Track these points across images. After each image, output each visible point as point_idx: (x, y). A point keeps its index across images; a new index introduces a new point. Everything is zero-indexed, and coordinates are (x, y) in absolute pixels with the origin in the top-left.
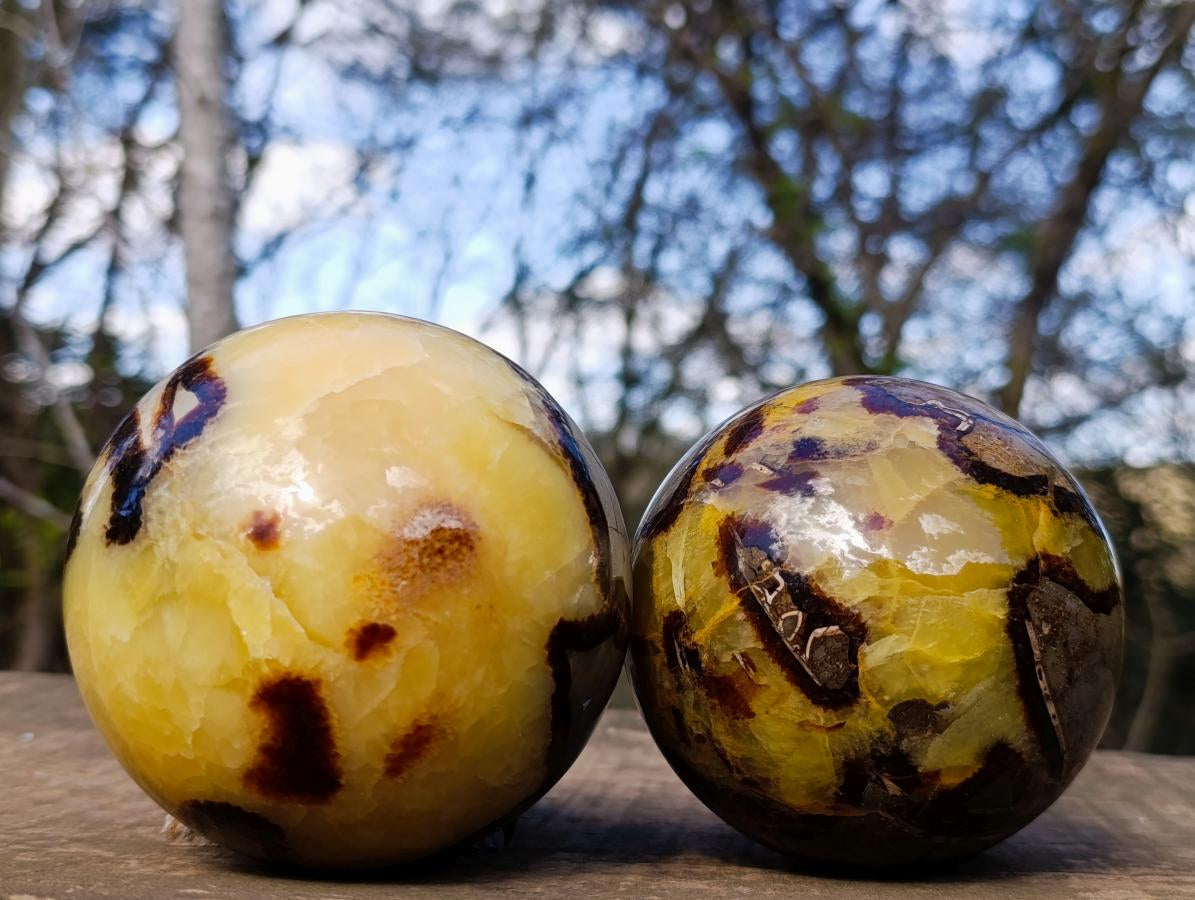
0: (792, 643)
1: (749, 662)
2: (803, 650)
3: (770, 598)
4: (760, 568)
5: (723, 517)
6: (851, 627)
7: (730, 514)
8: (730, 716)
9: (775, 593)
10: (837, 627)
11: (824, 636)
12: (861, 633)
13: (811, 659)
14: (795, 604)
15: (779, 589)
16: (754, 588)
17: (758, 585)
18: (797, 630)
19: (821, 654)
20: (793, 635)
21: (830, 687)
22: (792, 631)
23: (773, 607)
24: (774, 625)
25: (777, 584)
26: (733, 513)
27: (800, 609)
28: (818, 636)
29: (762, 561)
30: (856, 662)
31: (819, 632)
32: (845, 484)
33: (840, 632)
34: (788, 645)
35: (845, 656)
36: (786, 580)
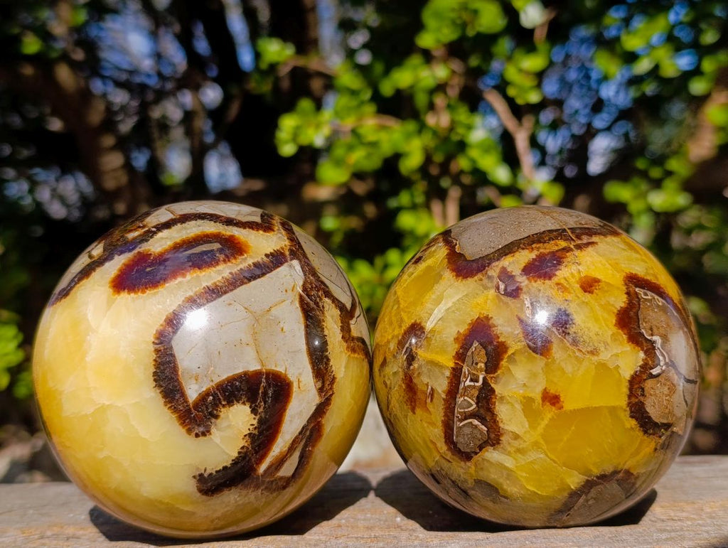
0: (459, 413)
1: (432, 395)
2: (461, 421)
3: (468, 383)
4: (477, 364)
5: (486, 313)
6: (493, 436)
7: (490, 316)
8: (405, 400)
9: (472, 384)
10: (486, 429)
11: (476, 426)
12: (495, 442)
13: (460, 428)
14: (477, 399)
15: (476, 384)
16: (465, 369)
17: (468, 371)
18: (466, 410)
19: (467, 430)
20: (463, 410)
21: (458, 446)
22: (464, 408)
23: (465, 388)
24: (458, 396)
25: (477, 381)
26: (492, 318)
27: (477, 403)
28: (474, 423)
29: (481, 362)
30: (480, 450)
31: (476, 422)
32: (559, 363)
33: (485, 432)
34: (456, 411)
35: (478, 443)
36: (483, 384)
